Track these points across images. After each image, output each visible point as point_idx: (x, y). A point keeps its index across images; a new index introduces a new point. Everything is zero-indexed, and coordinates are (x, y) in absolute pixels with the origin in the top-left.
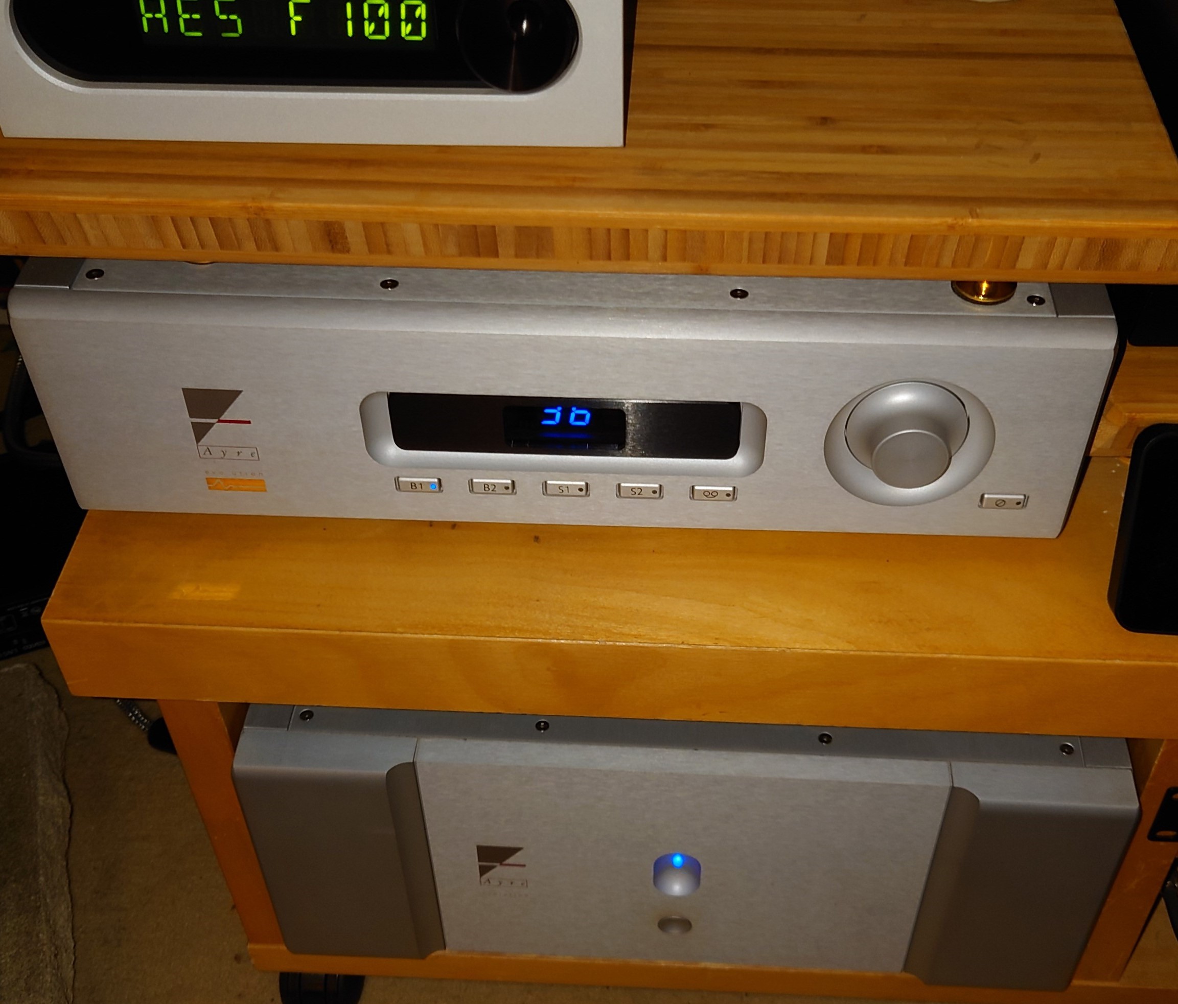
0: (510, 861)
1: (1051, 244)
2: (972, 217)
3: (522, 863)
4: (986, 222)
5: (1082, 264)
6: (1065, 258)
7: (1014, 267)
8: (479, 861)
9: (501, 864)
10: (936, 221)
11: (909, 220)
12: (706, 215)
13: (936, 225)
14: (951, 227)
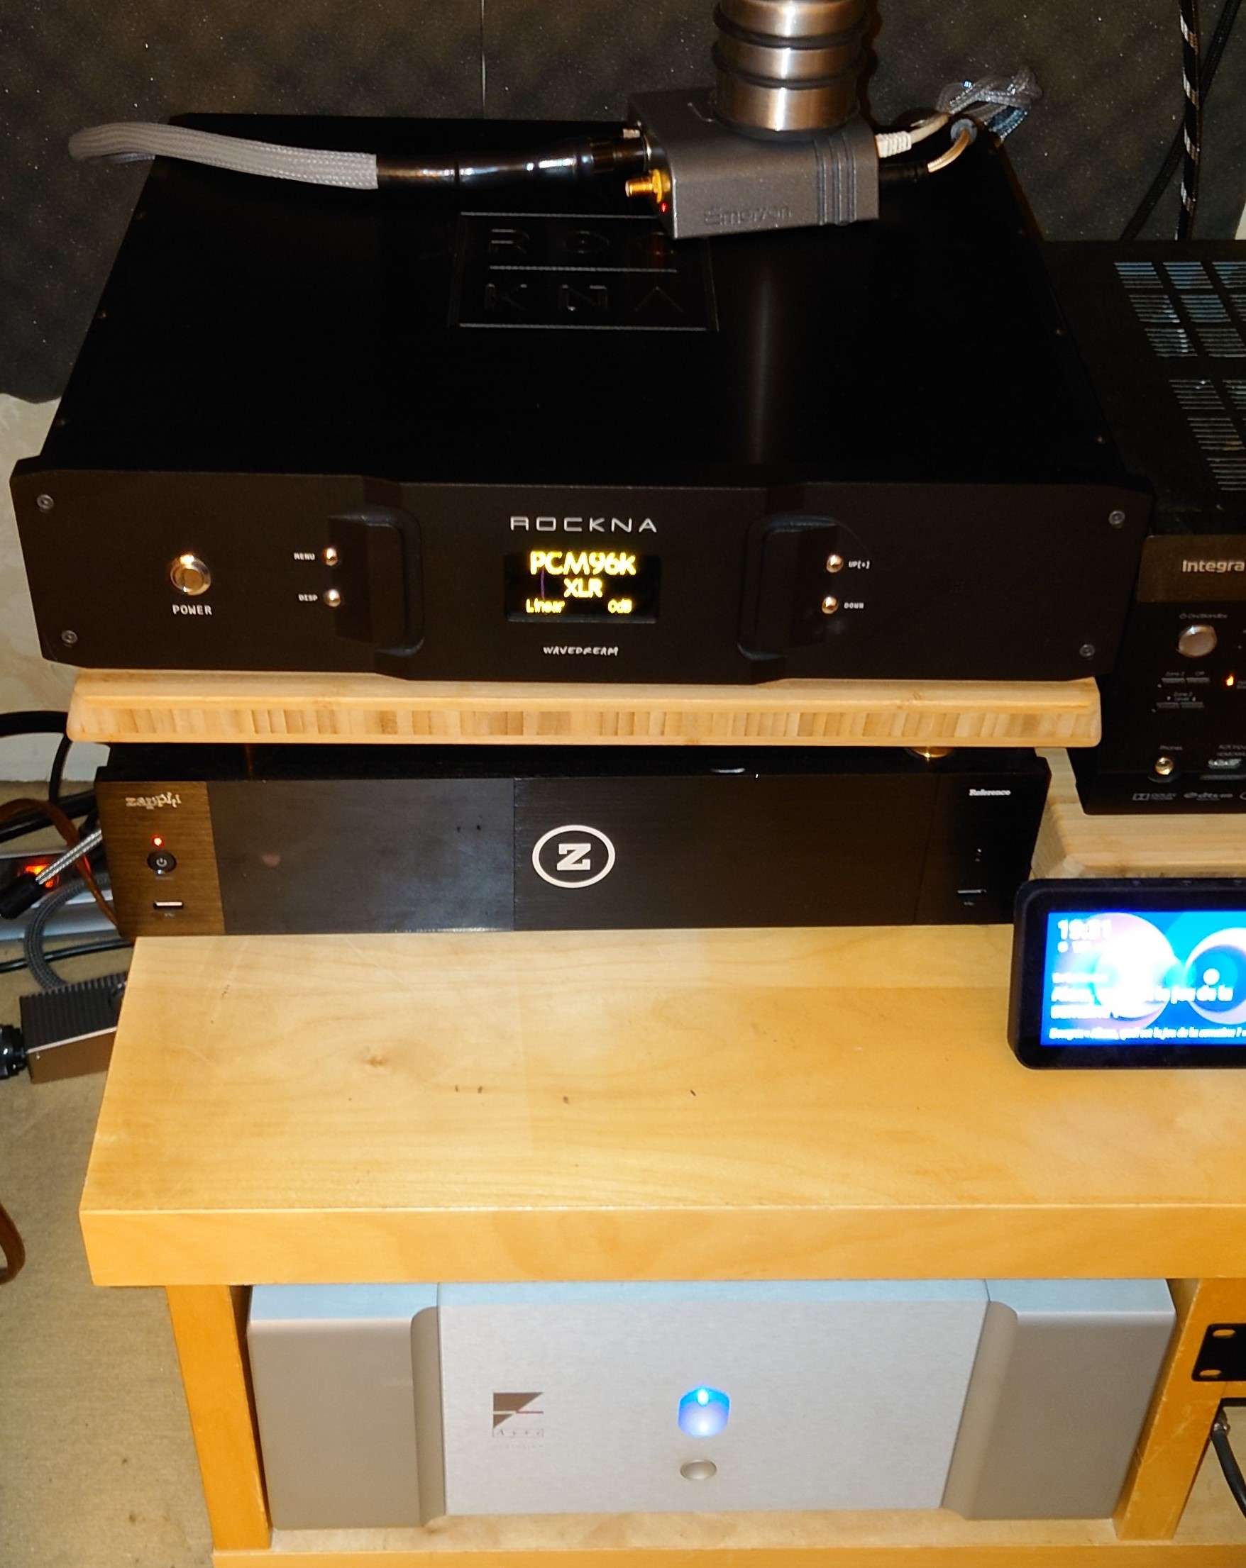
0: (526, 1408)
1: (982, 719)
2: (916, 699)
3: (540, 1410)
4: (927, 703)
5: (1008, 733)
6: (994, 728)
7: (952, 736)
8: (495, 1409)
9: (518, 1412)
10: (886, 703)
11: (865, 703)
12: (699, 701)
13: (886, 706)
14: (899, 707)
